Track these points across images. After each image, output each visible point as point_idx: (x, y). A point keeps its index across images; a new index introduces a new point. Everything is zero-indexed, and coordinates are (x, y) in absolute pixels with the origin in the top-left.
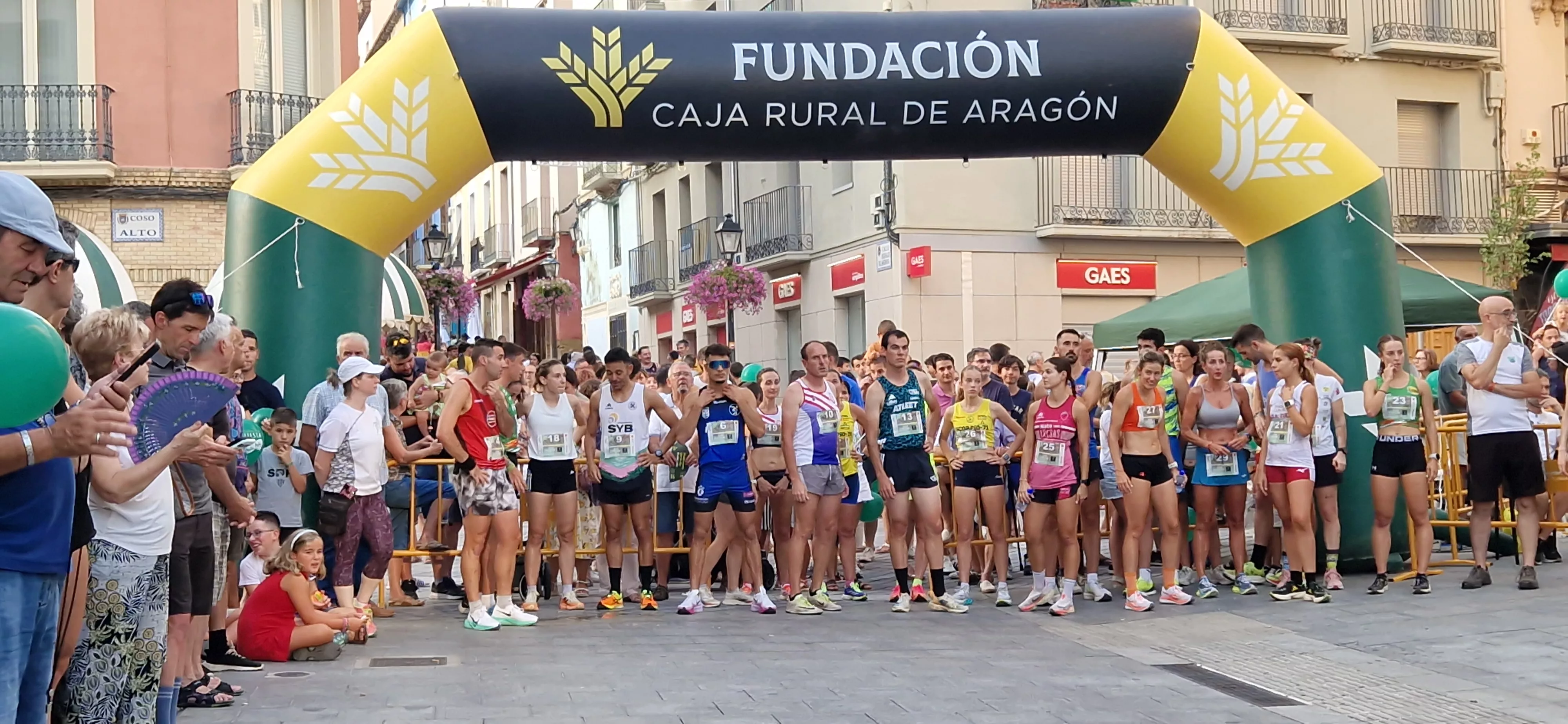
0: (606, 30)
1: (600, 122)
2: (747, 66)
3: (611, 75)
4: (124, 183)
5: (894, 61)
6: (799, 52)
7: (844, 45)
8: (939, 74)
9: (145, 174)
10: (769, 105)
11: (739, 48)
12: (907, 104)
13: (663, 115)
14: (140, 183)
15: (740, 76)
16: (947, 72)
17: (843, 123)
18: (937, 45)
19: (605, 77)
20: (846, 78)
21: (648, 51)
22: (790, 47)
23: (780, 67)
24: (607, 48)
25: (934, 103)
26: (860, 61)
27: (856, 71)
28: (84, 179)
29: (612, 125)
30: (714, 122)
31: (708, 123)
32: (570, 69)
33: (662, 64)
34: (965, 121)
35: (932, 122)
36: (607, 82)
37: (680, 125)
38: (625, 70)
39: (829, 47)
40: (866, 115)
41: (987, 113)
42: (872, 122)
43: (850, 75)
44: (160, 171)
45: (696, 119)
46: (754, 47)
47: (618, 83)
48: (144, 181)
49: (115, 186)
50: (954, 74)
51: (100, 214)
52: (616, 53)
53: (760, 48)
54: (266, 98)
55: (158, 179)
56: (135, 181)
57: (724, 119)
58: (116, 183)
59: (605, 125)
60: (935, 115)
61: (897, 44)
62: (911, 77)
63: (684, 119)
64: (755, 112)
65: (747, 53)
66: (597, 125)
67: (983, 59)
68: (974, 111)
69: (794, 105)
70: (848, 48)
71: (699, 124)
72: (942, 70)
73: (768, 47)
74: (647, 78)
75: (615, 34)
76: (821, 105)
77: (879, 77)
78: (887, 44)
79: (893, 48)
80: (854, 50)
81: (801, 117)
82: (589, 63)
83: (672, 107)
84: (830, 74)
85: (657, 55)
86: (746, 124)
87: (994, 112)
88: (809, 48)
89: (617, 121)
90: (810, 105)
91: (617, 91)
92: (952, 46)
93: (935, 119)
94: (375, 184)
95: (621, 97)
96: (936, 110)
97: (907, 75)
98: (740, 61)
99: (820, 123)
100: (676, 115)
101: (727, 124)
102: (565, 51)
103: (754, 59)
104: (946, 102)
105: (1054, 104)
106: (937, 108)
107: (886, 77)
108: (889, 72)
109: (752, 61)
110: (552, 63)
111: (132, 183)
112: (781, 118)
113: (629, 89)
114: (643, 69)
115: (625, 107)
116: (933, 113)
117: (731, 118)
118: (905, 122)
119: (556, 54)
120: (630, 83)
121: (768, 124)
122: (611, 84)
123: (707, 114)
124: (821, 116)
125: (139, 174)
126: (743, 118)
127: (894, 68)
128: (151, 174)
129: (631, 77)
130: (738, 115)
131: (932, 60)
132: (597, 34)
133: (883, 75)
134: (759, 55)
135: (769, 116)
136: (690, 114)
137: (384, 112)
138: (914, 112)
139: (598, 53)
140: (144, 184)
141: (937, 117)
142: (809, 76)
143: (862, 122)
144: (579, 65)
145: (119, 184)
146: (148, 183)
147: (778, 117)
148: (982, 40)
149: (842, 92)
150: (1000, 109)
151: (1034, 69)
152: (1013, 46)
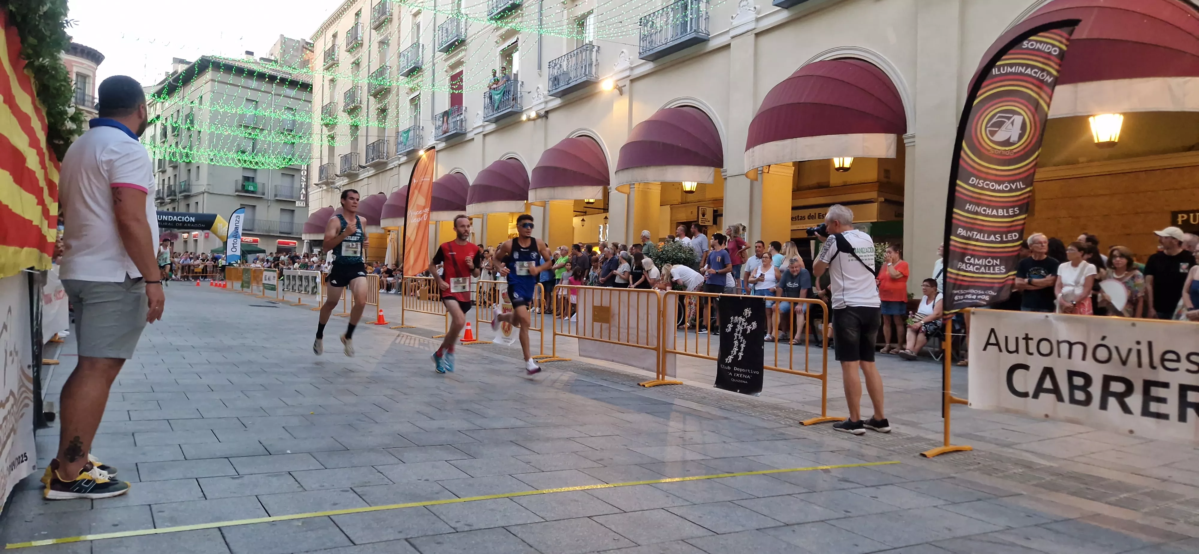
5: (175, 219)
12: (176, 224)
16: (182, 220)
18: (181, 217)
26: (171, 218)
43: (169, 220)
62: (177, 221)
67: (187, 219)
68: (186, 225)
70: (169, 217)
77: (173, 220)
79: (175, 217)
84: (166, 219)
88: (164, 217)
131: (180, 219)
148: (187, 217)
149: (168, 222)
150: (189, 225)
151: (194, 221)
152: (191, 218)
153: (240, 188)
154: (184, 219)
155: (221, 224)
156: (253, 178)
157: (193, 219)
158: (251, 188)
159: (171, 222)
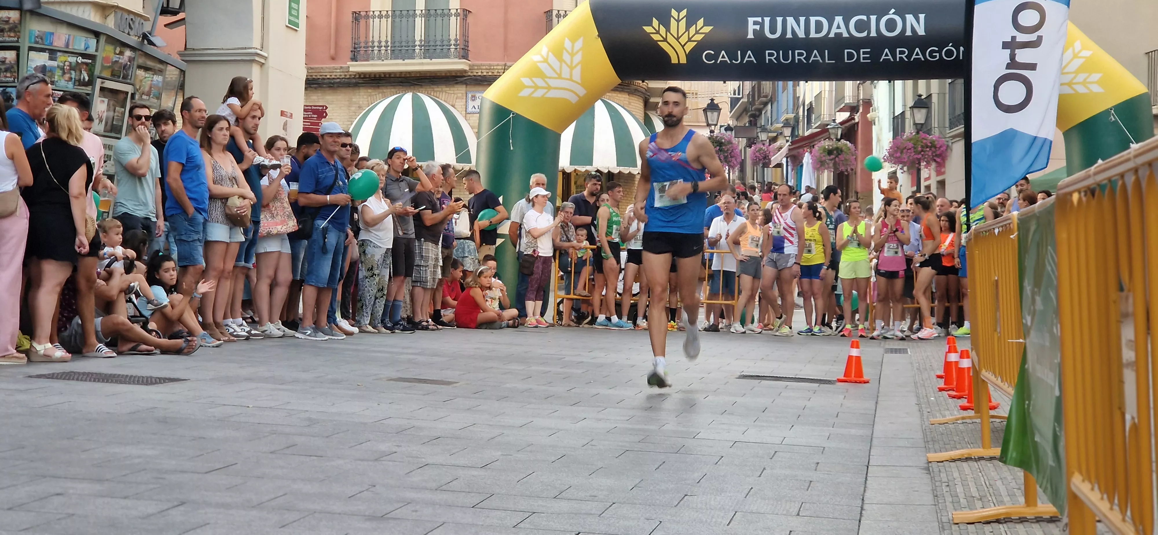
0: (679, 11)
1: (674, 61)
2: (755, 31)
3: (680, 35)
4: (475, 74)
5: (838, 27)
6: (784, 23)
7: (810, 18)
8: (865, 34)
9: (489, 68)
10: (767, 52)
11: (751, 20)
12: (846, 51)
13: (708, 57)
14: (485, 74)
15: (751, 36)
16: (869, 33)
17: (810, 62)
18: (864, 18)
19: (676, 37)
20: (811, 36)
21: (701, 22)
22: (779, 20)
23: (773, 31)
24: (678, 21)
25: (862, 51)
26: (819, 27)
27: (816, 33)
28: (450, 71)
29: (681, 62)
30: (737, 61)
31: (734, 61)
32: (658, 32)
33: (707, 29)
34: (881, 60)
35: (862, 61)
36: (677, 39)
37: (718, 62)
38: (687, 32)
39: (802, 19)
40: (823, 57)
41: (894, 56)
42: (827, 61)
43: (813, 35)
44: (498, 65)
45: (727, 59)
46: (759, 19)
47: (684, 40)
48: (487, 72)
49: (469, 76)
50: (873, 34)
51: (460, 95)
52: (683, 23)
53: (763, 20)
55: (497, 71)
56: (482, 72)
57: (743, 58)
58: (469, 74)
59: (677, 62)
60: (863, 57)
61: (842, 17)
62: (848, 36)
63: (720, 59)
64: (759, 54)
65: (755, 23)
66: (673, 62)
67: (891, 25)
68: (886, 55)
69: (781, 52)
70: (813, 19)
71: (729, 62)
72: (866, 32)
73: (767, 20)
74: (699, 37)
75: (684, 13)
76: (797, 52)
77: (830, 36)
78: (836, 17)
79: (839, 19)
80: (816, 21)
81: (786, 58)
82: (668, 30)
83: (713, 53)
84: (801, 34)
85: (705, 24)
86: (755, 62)
87: (898, 56)
88: (790, 20)
89: (683, 60)
90: (790, 52)
91: (683, 44)
92: (873, 18)
93: (863, 60)
95: (685, 47)
96: (863, 54)
97: (845, 35)
98: (751, 28)
99: (797, 61)
100: (716, 57)
101: (745, 62)
102: (655, 23)
103: (759, 26)
104: (869, 50)
105: (932, 52)
106: (864, 53)
107: (833, 36)
108: (836, 34)
109: (758, 27)
110: (648, 29)
111: (480, 74)
112: (775, 59)
113: (689, 43)
114: (697, 32)
115: (687, 53)
116: (862, 56)
117: (746, 59)
118: (846, 61)
119: (650, 24)
120: (690, 40)
121: (767, 62)
122: (680, 40)
123: (732, 56)
124: (797, 58)
125: (484, 68)
126: (753, 59)
127: (838, 31)
128: (492, 67)
129: (690, 36)
130: (750, 57)
131: (861, 26)
132: (674, 13)
133: (832, 35)
134: (762, 25)
135: (767, 58)
136: (723, 57)
137: (560, 57)
138: (850, 56)
139: (673, 23)
140: (488, 74)
141: (864, 58)
142: (789, 35)
143: (821, 61)
144: (663, 30)
145: (472, 74)
146: (490, 74)
147: (772, 58)
148: (891, 15)
149: (808, 44)
150: (901, 54)
151: (921, 31)
152: (910, 18)
154: (877, 27)
157: (918, 26)
159: (821, 44)
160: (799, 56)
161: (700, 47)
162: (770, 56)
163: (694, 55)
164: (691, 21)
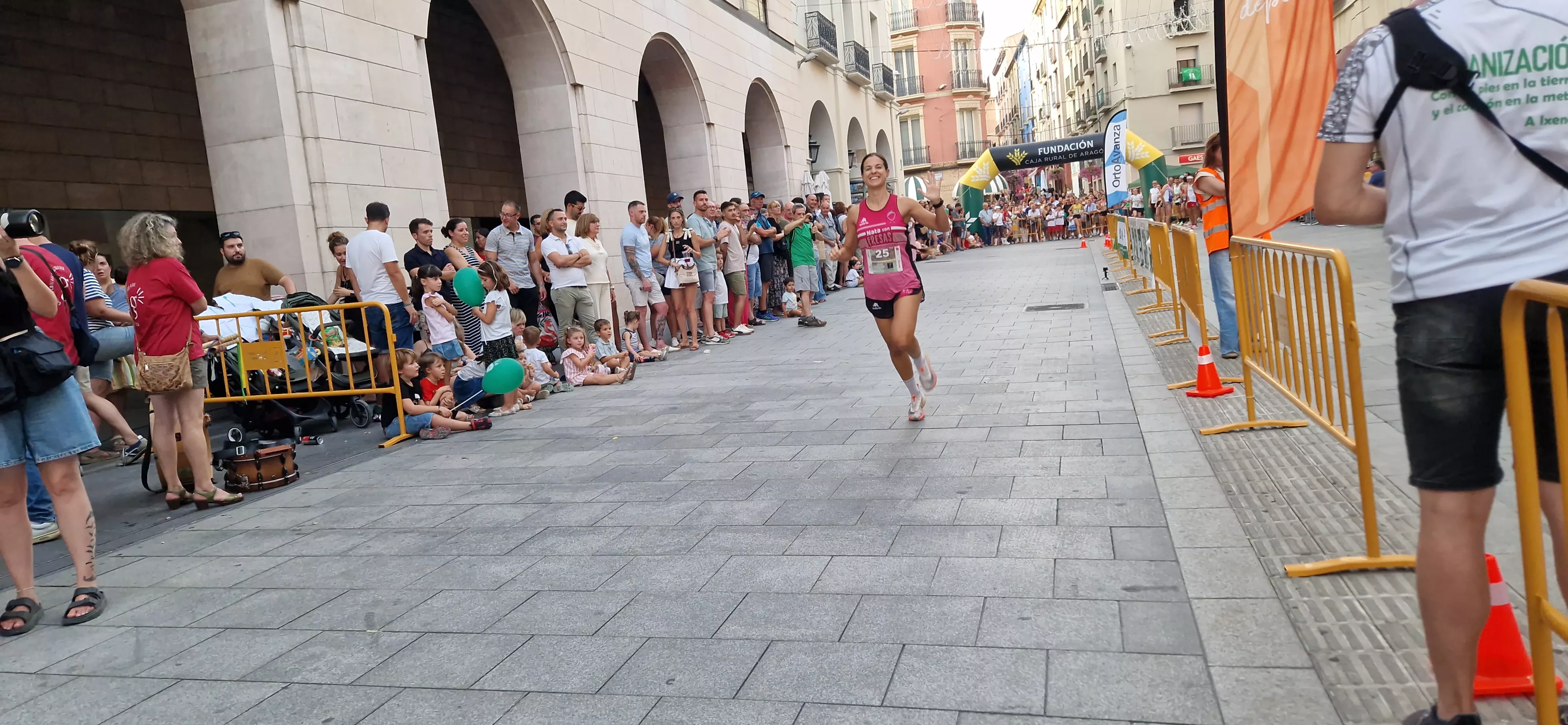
2: (1041, 151)
6: (1050, 149)
8: (1074, 149)
10: (1046, 157)
11: (1040, 148)
12: (1069, 155)
15: (1040, 153)
16: (1076, 148)
17: (1059, 159)
18: (1074, 144)
19: (1017, 157)
23: (1046, 151)
24: (1017, 152)
25: (1074, 154)
26: (1061, 148)
32: (1011, 156)
33: (1026, 154)
34: (1080, 156)
35: (1074, 157)
38: (1019, 154)
40: (1063, 157)
41: (1084, 154)
43: (1059, 151)
46: (1042, 148)
47: (1019, 157)
54: (964, 144)
57: (1037, 161)
62: (1070, 150)
64: (1043, 160)
66: (1017, 164)
67: (1083, 145)
68: (1082, 154)
70: (1058, 147)
71: (1033, 163)
73: (1044, 148)
74: (1024, 156)
75: (1018, 150)
76: (1055, 156)
77: (1064, 151)
79: (1066, 145)
81: (1051, 159)
82: (1014, 154)
83: (1029, 160)
84: (1055, 152)
85: (1025, 152)
88: (1052, 148)
89: (1019, 164)
90: (1051, 157)
91: (1019, 159)
92: (1077, 144)
94: (981, 180)
104: (1076, 153)
105: (1093, 152)
110: (1008, 156)
111: (935, 167)
114: (1023, 154)
118: (1070, 157)
119: (1009, 154)
120: (1021, 157)
121: (1045, 161)
123: (1035, 161)
125: (937, 165)
127: (1066, 149)
128: (940, 165)
130: (1040, 160)
131: (1073, 147)
132: (1016, 150)
134: (1043, 150)
136: (1032, 161)
137: (982, 168)
142: (1051, 152)
143: (1062, 159)
147: (1048, 159)
148: (1083, 142)
149: (1058, 154)
150: (1087, 153)
151: (1092, 146)
152: (1088, 142)
153: (1175, 80)
154: (1078, 146)
155: (1132, 143)
156: (1194, 60)
157: (1091, 144)
158: (1192, 76)
159: (1062, 154)
160: (1055, 158)
161: (1025, 159)
162: (1046, 159)
163: (1022, 162)
164: (1021, 152)
